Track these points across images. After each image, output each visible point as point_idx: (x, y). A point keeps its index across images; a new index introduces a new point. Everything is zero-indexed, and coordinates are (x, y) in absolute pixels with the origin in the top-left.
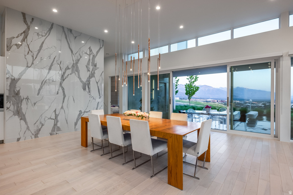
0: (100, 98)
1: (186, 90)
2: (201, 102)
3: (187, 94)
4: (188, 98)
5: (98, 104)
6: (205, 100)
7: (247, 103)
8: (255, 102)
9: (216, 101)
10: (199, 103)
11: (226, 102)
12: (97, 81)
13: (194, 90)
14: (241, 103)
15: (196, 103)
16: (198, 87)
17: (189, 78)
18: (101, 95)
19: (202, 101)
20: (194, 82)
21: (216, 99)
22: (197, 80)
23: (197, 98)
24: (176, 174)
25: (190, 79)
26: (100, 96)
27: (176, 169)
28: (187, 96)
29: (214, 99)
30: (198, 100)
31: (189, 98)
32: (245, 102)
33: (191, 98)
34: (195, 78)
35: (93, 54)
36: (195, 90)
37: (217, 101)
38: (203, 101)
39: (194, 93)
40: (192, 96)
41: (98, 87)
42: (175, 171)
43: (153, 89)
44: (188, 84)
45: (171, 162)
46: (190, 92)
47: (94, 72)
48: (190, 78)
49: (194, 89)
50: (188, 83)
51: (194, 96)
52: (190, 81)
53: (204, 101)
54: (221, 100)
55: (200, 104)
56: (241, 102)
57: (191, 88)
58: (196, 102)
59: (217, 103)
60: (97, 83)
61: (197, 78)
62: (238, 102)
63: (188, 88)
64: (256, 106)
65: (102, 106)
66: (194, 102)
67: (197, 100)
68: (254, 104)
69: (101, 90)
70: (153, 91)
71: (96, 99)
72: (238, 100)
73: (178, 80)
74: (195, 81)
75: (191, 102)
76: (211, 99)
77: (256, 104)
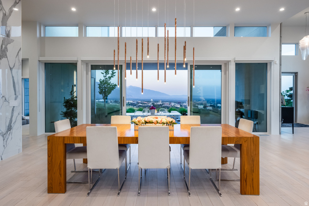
0: (16, 99)
1: (100, 88)
3: (102, 93)
4: (103, 98)
5: (13, 110)
8: (146, 102)
12: (12, 67)
13: (110, 88)
17: (104, 72)
18: (17, 94)
20: (110, 78)
24: (252, 180)
25: (104, 74)
26: (15, 94)
27: (252, 174)
28: (101, 95)
34: (111, 73)
35: (4, 12)
36: (112, 89)
39: (110, 92)
41: (13, 77)
42: (251, 177)
43: (75, 86)
44: (103, 80)
45: (245, 169)
47: (6, 48)
49: (111, 86)
50: (103, 78)
52: (106, 76)
60: (11, 69)
61: (114, 73)
65: (19, 114)
69: (18, 83)
70: (75, 87)
71: (10, 101)
72: (131, 100)
74: (112, 77)
77: (146, 104)
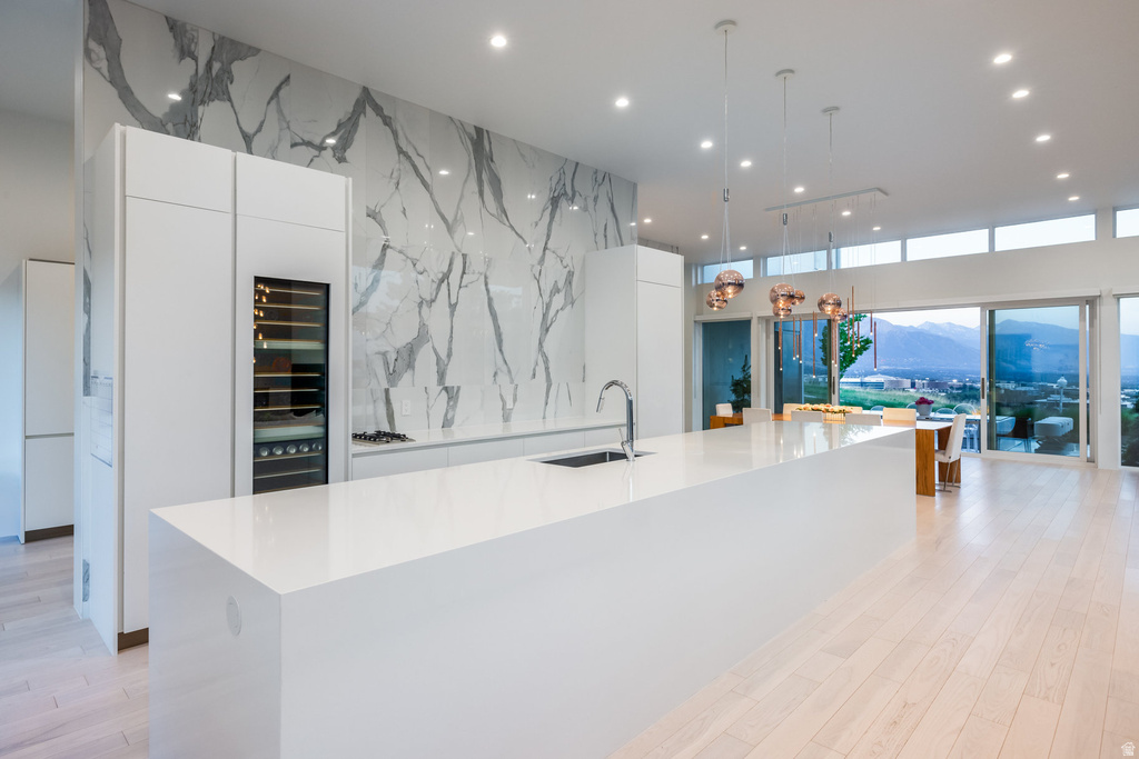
6: (859, 380)
7: (1053, 392)
9: (907, 383)
11: (952, 387)
14: (1025, 392)
21: (905, 375)
37: (913, 385)
38: (849, 384)
53: (853, 384)
54: (932, 380)
56: (1023, 389)
62: (1011, 386)
76: (884, 373)
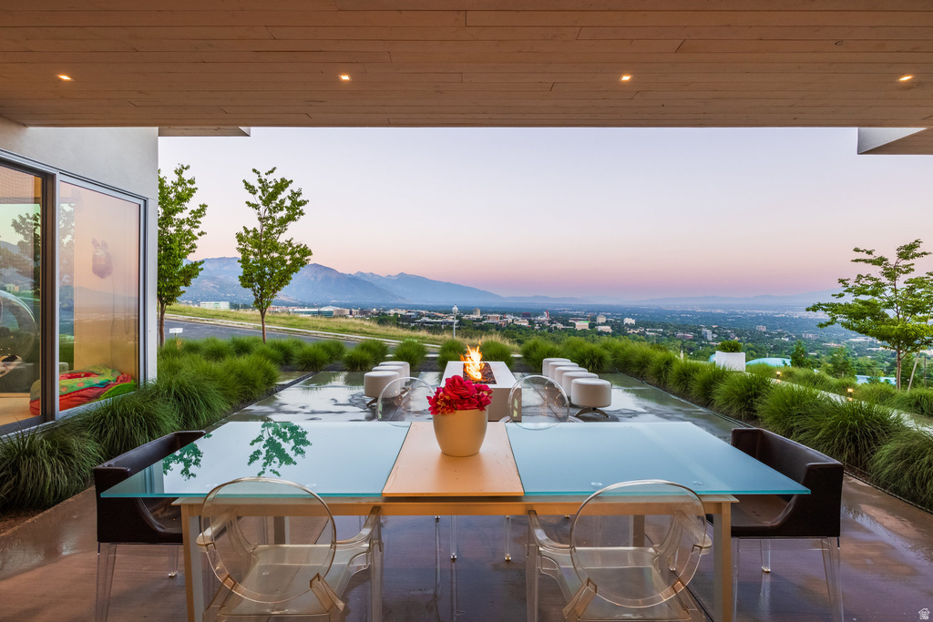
1: (245, 261)
2: (304, 316)
3: (251, 281)
4: (257, 302)
6: (316, 310)
9: (347, 312)
10: (302, 320)
13: (284, 262)
15: (290, 322)
16: (305, 248)
19: (306, 313)
20: (283, 223)
21: (346, 306)
22: (301, 213)
23: (292, 305)
25: (262, 208)
28: (249, 290)
29: (340, 306)
30: (296, 310)
31: (261, 304)
32: (418, 313)
33: (268, 304)
36: (293, 265)
37: (351, 313)
38: (309, 313)
39: (284, 279)
40: (274, 292)
44: (255, 230)
46: (265, 274)
48: (266, 203)
49: (288, 257)
51: (283, 294)
52: (267, 219)
53: (313, 313)
54: (362, 310)
55: (304, 323)
57: (271, 251)
58: (291, 318)
59: (350, 316)
63: (255, 255)
64: (442, 323)
66: (284, 318)
67: (290, 310)
68: (439, 317)
72: (402, 309)
73: (199, 211)
74: (290, 218)
75: (271, 320)
76: (333, 305)
